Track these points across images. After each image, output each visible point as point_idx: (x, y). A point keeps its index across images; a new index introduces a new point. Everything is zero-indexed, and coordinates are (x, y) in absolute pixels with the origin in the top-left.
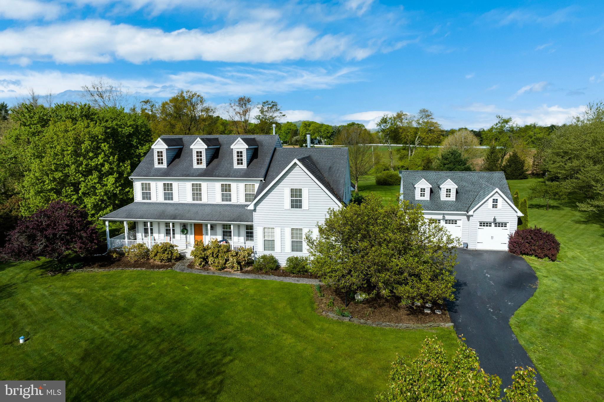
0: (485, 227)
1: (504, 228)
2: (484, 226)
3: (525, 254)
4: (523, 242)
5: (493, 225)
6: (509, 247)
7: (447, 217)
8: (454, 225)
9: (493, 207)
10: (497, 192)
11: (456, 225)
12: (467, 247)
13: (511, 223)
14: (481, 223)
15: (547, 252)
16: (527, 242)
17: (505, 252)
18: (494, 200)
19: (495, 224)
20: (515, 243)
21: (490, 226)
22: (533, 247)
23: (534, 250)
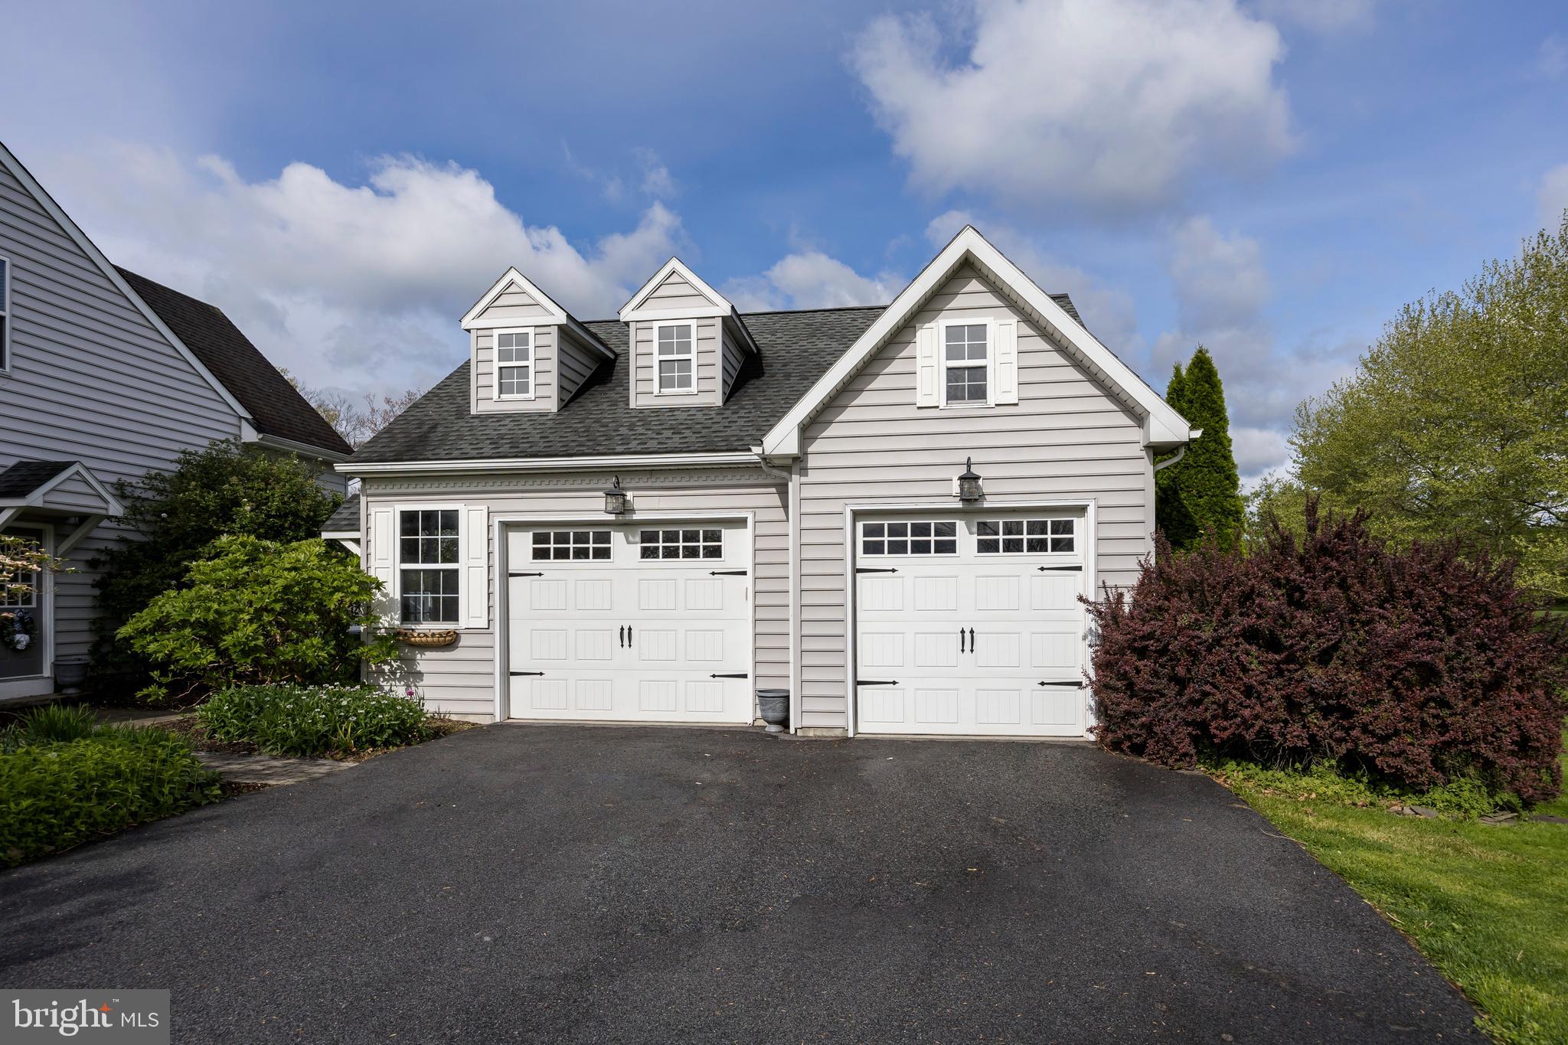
0: (907, 562)
1: (1051, 558)
2: (898, 548)
3: (1238, 751)
4: (1207, 634)
5: (966, 538)
6: (1102, 710)
7: (648, 505)
8: (702, 563)
9: (953, 394)
10: (968, 267)
11: (713, 563)
12: (784, 723)
13: (1108, 515)
14: (877, 531)
15: (1471, 720)
16: (1251, 635)
17: (1070, 749)
18: (953, 332)
19: (983, 528)
20: (1142, 653)
21: (947, 547)
22: (1317, 676)
23: (1337, 708)
